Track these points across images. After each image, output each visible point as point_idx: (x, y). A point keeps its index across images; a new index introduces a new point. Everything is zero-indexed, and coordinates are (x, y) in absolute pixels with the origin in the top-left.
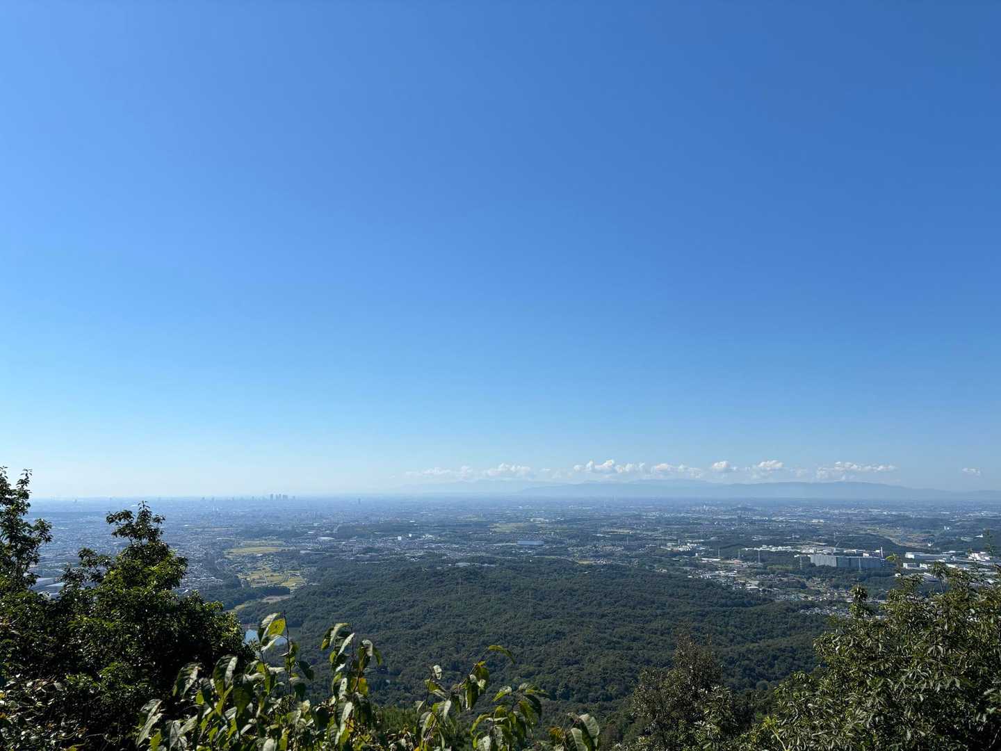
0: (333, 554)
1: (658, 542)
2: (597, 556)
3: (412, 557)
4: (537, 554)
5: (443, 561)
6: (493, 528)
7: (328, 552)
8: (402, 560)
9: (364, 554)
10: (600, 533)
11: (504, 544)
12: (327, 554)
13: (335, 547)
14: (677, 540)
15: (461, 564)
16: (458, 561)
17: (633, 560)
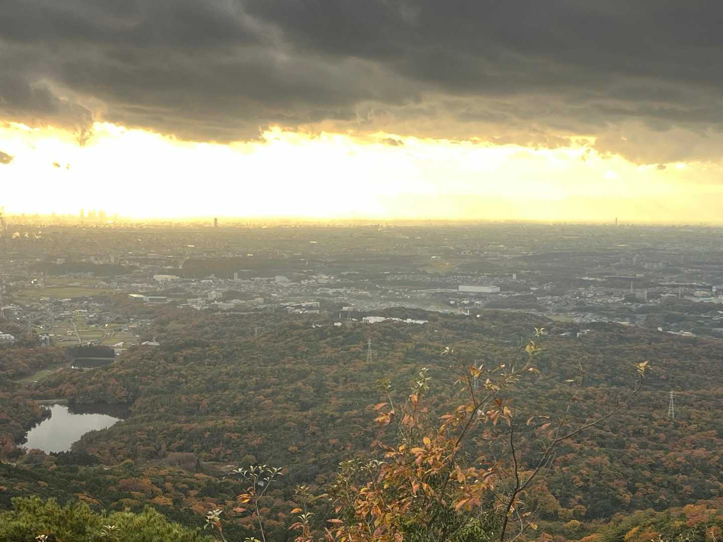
0: (177, 300)
1: (680, 290)
2: (582, 309)
3: (297, 307)
4: (488, 306)
5: (345, 314)
6: (421, 266)
7: (169, 296)
8: (282, 310)
9: (224, 301)
10: (588, 275)
11: (439, 290)
12: (169, 300)
13: (181, 290)
14: (710, 288)
15: (372, 320)
16: (366, 314)
17: (638, 316)
